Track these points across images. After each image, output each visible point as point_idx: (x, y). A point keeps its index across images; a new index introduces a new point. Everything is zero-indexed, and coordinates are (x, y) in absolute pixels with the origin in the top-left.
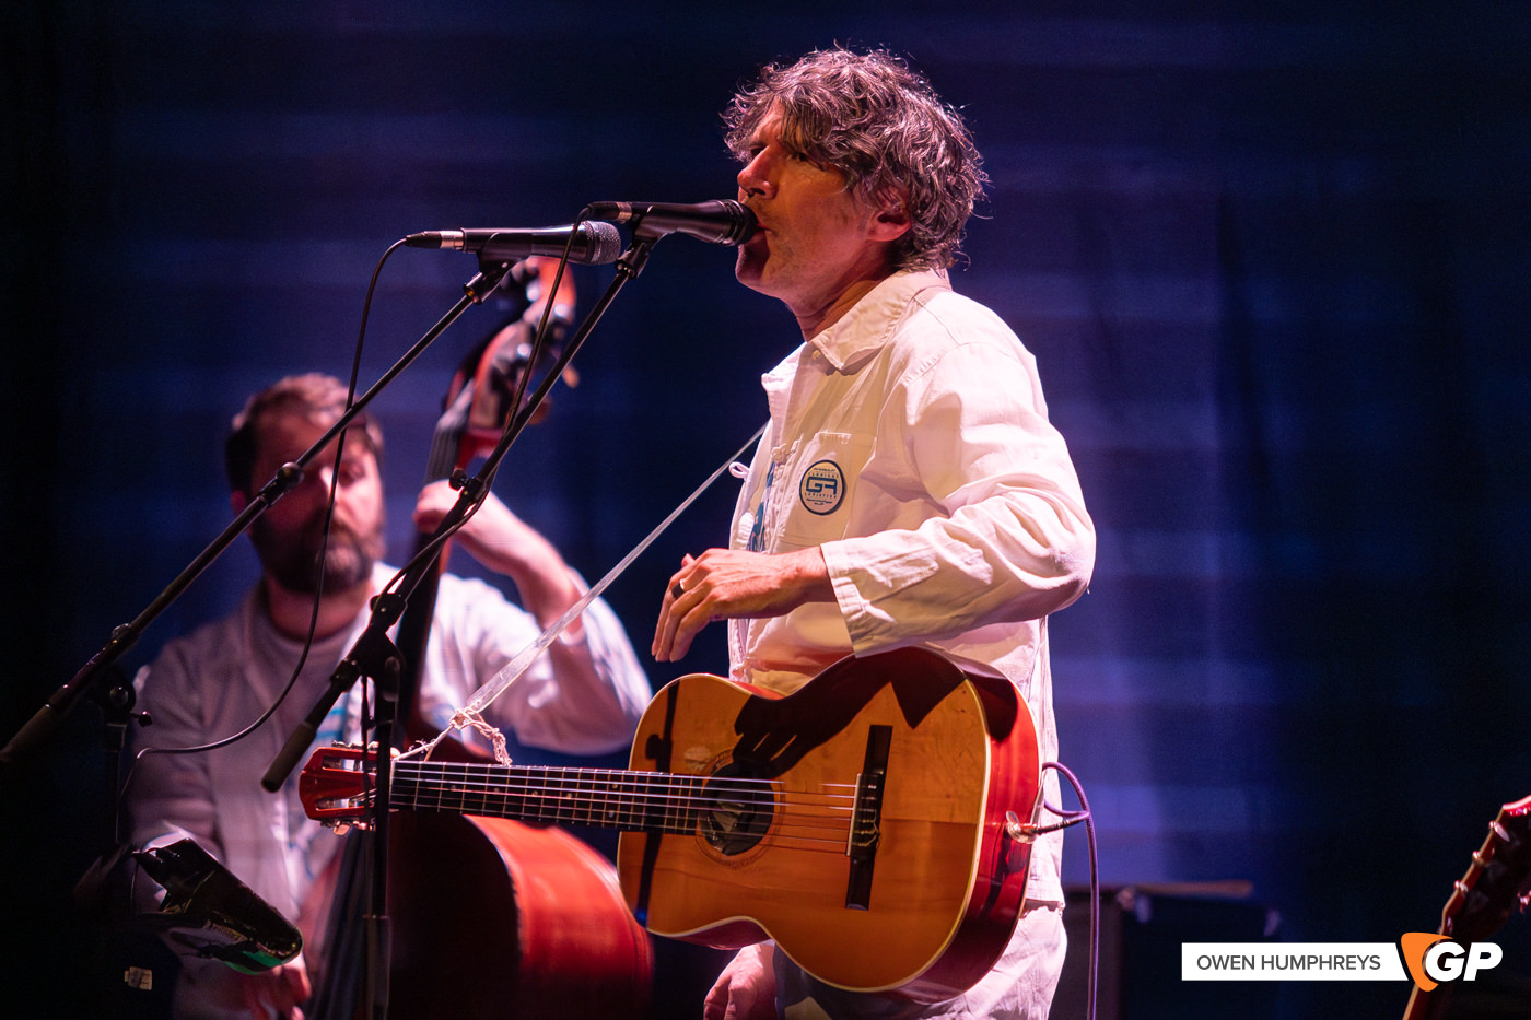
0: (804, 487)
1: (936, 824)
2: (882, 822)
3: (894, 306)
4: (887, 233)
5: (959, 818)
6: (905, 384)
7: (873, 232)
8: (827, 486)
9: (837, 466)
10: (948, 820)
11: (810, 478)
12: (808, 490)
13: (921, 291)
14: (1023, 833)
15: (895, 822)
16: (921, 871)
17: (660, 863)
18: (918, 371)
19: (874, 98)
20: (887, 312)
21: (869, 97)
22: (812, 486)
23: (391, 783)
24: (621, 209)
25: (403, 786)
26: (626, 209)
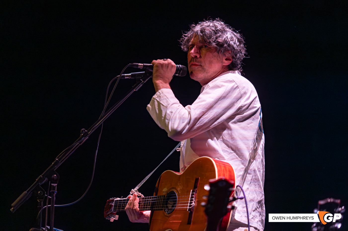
23: (113, 205)
24: (139, 65)
25: (115, 206)
26: (141, 65)
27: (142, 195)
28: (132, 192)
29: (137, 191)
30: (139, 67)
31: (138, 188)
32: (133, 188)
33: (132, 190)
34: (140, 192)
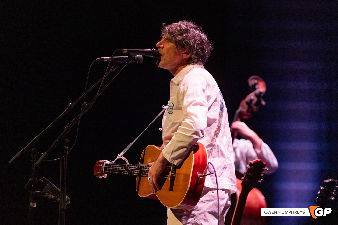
0: (168, 109)
1: (184, 174)
2: (176, 174)
3: (187, 71)
4: (185, 56)
5: (188, 173)
6: (180, 87)
7: (183, 56)
8: (171, 108)
9: (173, 104)
10: (186, 173)
11: (169, 107)
12: (169, 109)
13: (192, 68)
14: (201, 176)
15: (178, 174)
16: (181, 184)
17: (141, 182)
18: (183, 84)
19: (182, 29)
20: (185, 72)
21: (181, 29)
22: (169, 108)
23: (104, 167)
24: (124, 51)
25: (105, 168)
26: (125, 51)
27: (126, 159)
28: (118, 157)
29: (122, 156)
30: (124, 52)
31: (123, 154)
32: (119, 154)
33: (119, 155)
34: (124, 157)
